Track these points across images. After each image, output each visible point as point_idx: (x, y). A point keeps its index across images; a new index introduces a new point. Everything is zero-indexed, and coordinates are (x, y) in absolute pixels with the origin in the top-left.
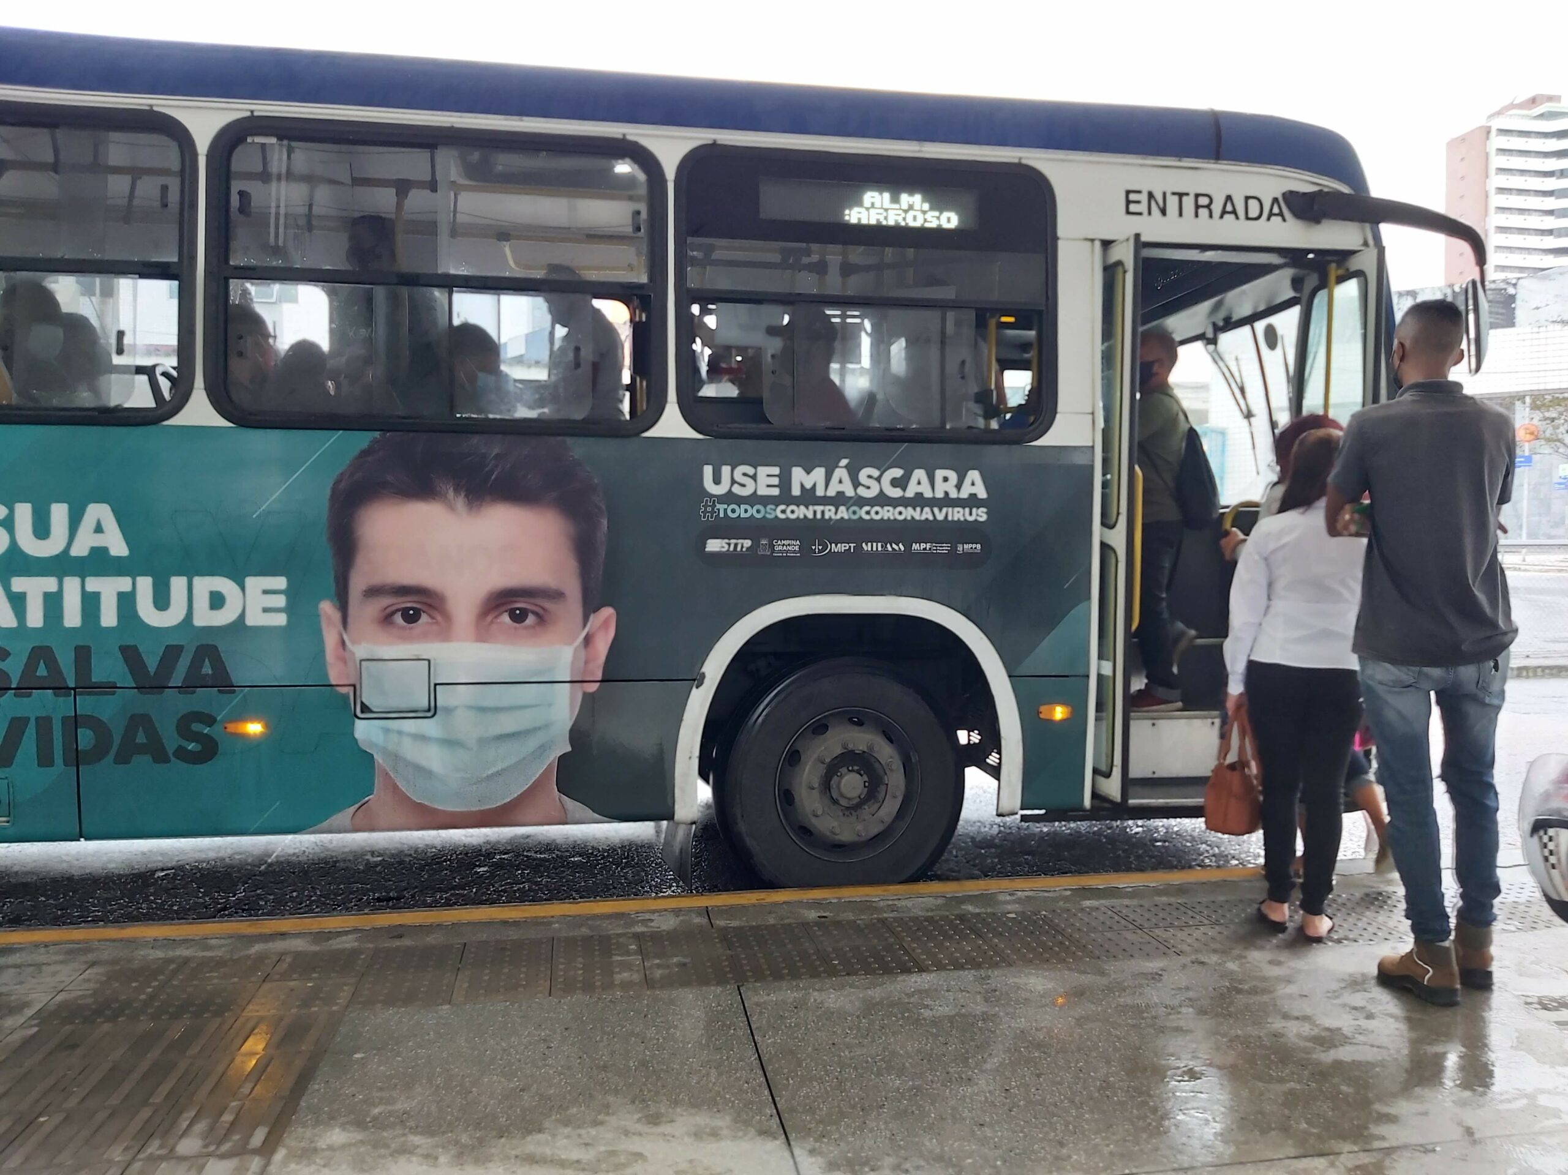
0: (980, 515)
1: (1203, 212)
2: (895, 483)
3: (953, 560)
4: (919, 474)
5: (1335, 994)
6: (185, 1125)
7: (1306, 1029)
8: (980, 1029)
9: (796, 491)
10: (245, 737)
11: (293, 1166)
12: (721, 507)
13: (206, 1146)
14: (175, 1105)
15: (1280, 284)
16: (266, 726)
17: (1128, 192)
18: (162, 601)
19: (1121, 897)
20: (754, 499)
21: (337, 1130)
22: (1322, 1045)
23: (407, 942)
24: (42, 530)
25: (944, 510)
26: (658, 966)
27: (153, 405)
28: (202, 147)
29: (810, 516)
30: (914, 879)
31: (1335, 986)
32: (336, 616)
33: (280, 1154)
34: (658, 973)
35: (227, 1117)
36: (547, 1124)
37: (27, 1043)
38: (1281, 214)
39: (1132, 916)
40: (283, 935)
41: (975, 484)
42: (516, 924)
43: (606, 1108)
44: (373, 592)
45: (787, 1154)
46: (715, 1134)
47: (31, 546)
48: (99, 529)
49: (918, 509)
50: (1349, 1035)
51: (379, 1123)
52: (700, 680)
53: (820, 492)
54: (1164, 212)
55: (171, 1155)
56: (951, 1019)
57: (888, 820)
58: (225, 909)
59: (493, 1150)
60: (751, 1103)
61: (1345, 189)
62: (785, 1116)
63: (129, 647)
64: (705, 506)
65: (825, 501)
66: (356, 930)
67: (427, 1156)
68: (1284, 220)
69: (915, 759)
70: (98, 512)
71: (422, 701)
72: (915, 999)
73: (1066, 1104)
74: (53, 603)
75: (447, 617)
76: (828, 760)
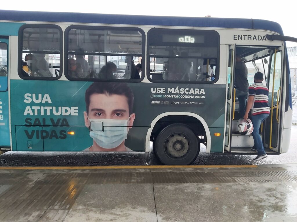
0: (204, 97)
1: (249, 39)
2: (187, 91)
3: (198, 106)
4: (192, 89)
5: (265, 192)
6: (56, 203)
7: (257, 198)
8: (195, 195)
9: (168, 92)
10: (71, 135)
11: (73, 212)
12: (155, 95)
13: (59, 208)
14: (55, 201)
15: (266, 51)
16: (75, 133)
17: (234, 35)
18: (57, 111)
19: (228, 170)
20: (161, 94)
21: (81, 206)
22: (259, 202)
23: (97, 172)
24: (37, 98)
25: (197, 96)
26: (140, 179)
27: (56, 77)
28: (64, 31)
29: (171, 97)
30: (189, 164)
31: (265, 190)
32: (86, 114)
33: (71, 210)
34: (139, 180)
35: (63, 203)
36: (116, 207)
37: (33, 188)
38: (265, 39)
39: (229, 174)
40: (76, 170)
41: (203, 91)
42: (116, 169)
43: (126, 205)
44: (93, 110)
45: (156, 216)
46: (144, 211)
47: (36, 101)
48: (47, 98)
49: (192, 96)
50: (265, 200)
51: (88, 205)
52: (150, 127)
53: (173, 93)
54: (241, 39)
55: (53, 209)
56: (190, 192)
57: (185, 153)
58: (68, 163)
59: (106, 212)
60: (151, 206)
61: (279, 34)
62: (157, 209)
63: (51, 119)
64: (152, 95)
65: (174, 94)
66: (89, 169)
67: (95, 212)
68: (266, 40)
69: (191, 142)
70: (46, 95)
71: (101, 129)
72: (184, 188)
73: (208, 210)
74: (39, 111)
75: (105, 114)
76: (174, 142)
